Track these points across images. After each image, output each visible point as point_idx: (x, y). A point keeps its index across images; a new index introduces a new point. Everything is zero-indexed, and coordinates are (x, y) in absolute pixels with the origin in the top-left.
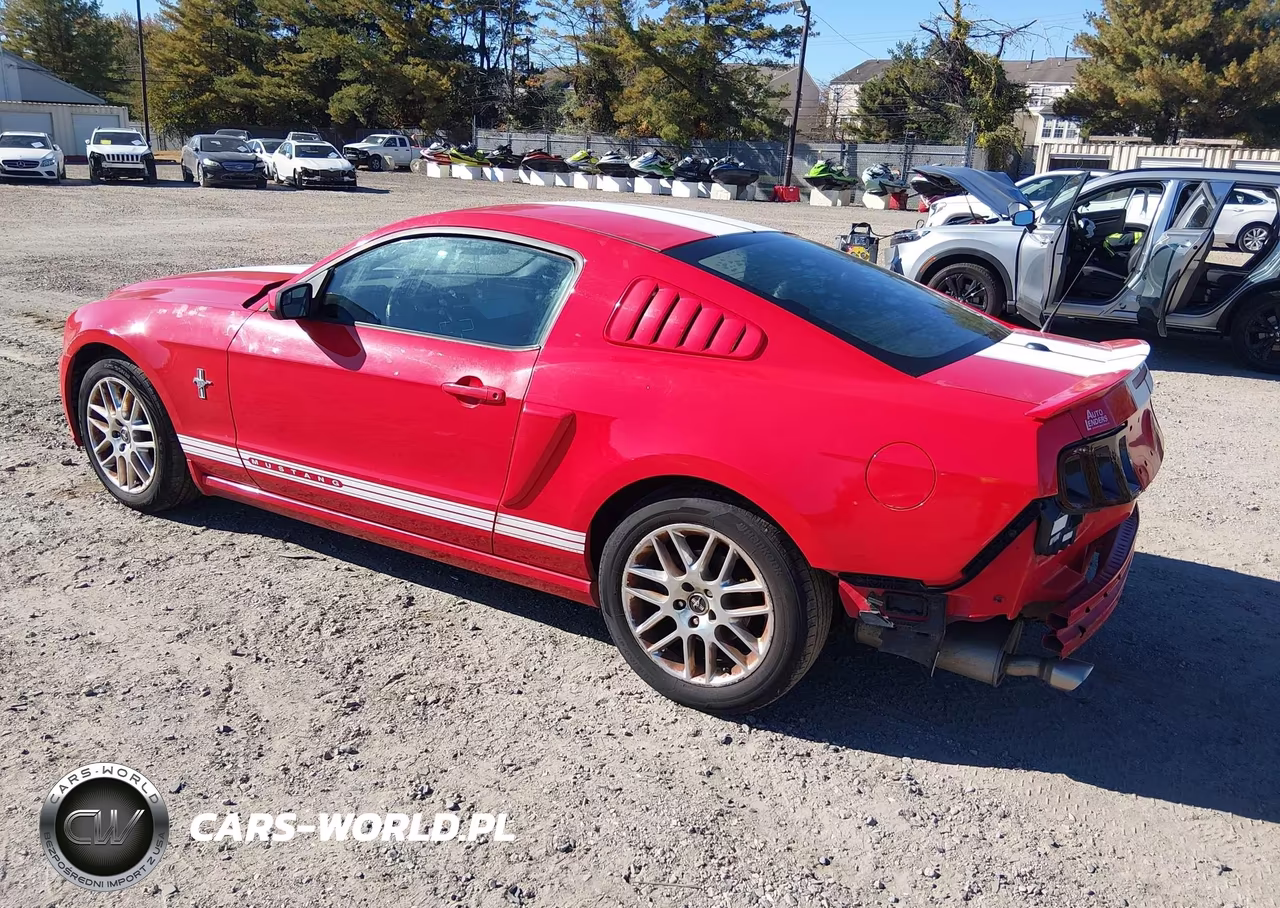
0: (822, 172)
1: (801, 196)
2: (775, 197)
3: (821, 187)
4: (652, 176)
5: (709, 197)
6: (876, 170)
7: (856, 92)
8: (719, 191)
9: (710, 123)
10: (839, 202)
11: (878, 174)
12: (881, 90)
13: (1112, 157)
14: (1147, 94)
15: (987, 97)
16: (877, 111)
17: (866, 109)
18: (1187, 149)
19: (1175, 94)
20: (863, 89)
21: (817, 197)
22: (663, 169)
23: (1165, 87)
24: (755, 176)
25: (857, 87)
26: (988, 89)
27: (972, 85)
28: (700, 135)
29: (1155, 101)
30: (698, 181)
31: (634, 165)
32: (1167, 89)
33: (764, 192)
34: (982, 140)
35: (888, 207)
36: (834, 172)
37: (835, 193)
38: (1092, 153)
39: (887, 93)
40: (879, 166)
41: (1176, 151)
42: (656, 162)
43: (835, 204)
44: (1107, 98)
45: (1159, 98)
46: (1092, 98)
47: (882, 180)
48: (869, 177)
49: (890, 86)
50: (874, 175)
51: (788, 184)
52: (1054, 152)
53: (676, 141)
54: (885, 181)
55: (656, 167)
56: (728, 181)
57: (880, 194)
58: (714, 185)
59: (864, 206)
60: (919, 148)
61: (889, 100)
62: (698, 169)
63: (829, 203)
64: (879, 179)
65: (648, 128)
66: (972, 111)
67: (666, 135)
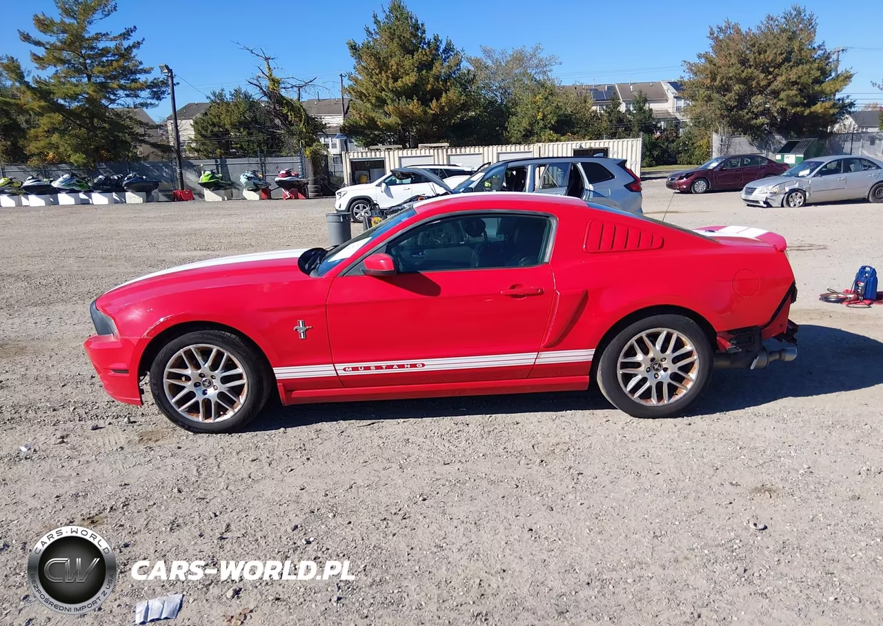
0: (211, 178)
1: (194, 196)
2: (174, 198)
3: (212, 189)
4: (71, 192)
5: (125, 202)
6: (249, 175)
7: (191, 125)
8: (132, 197)
9: (108, 151)
10: (226, 198)
11: (251, 178)
12: (208, 123)
13: (385, 158)
14: (393, 120)
15: (301, 125)
16: (210, 137)
17: (203, 136)
18: (423, 150)
19: (408, 119)
20: (196, 123)
21: (209, 195)
22: (80, 186)
23: (402, 116)
24: (156, 185)
25: (192, 122)
26: (301, 121)
27: (290, 119)
28: (102, 159)
29: (399, 125)
30: (112, 192)
31: (55, 184)
32: (403, 116)
33: (166, 195)
34: (308, 152)
35: (261, 199)
36: (217, 178)
37: (222, 192)
38: (373, 156)
39: (214, 125)
40: (250, 172)
41: (418, 151)
42: (74, 181)
43: (224, 199)
44: (372, 124)
45: (400, 122)
46: (362, 123)
47: (255, 181)
48: (246, 180)
49: (214, 120)
50: (249, 178)
51: (183, 189)
52: (351, 157)
53: (84, 165)
54: (257, 181)
55: (74, 184)
56: (137, 190)
57: (255, 191)
58: (126, 193)
59: (245, 199)
60: (269, 160)
61: (216, 129)
62: (110, 183)
63: (220, 199)
64: (253, 181)
65: (54, 157)
66: (295, 135)
67: (76, 161)
